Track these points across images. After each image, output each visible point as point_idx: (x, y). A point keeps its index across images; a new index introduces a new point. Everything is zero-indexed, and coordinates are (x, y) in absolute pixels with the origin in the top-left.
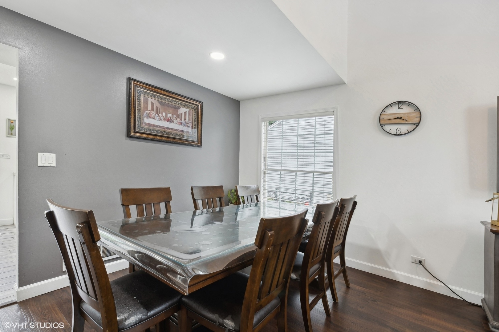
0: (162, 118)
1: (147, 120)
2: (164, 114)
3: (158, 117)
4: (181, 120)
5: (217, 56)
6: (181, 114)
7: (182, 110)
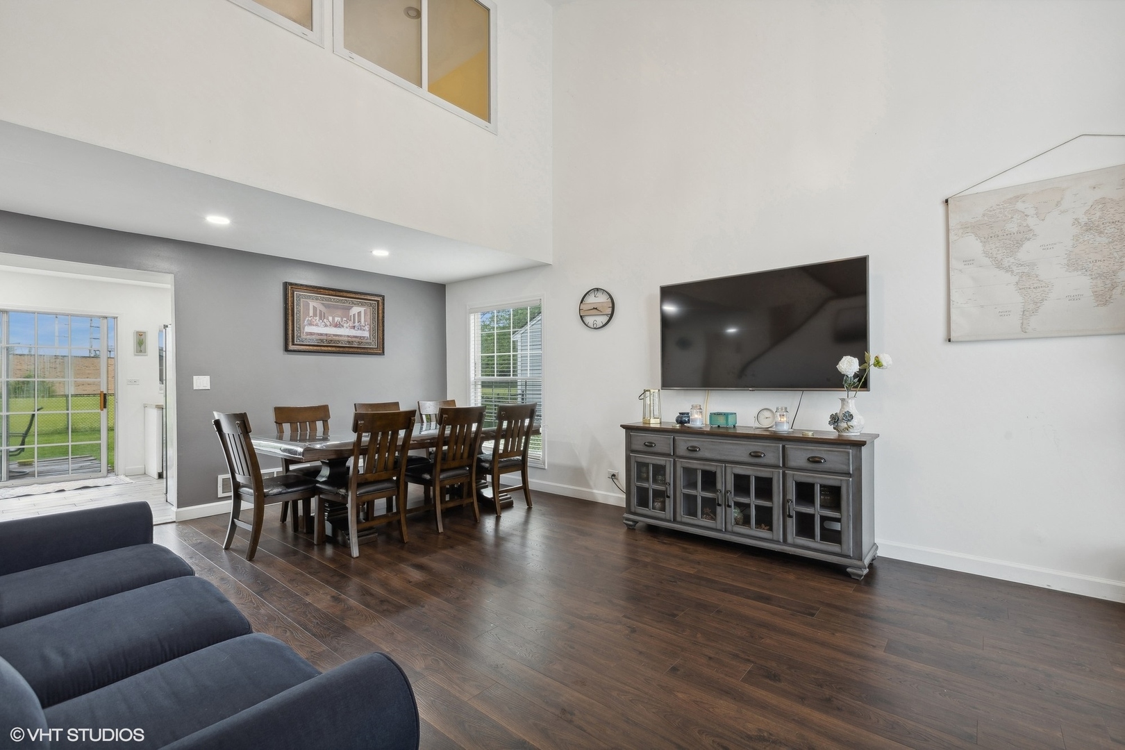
0: (328, 324)
1: (308, 329)
2: (330, 318)
3: (323, 323)
4: (354, 322)
5: (380, 253)
6: (354, 315)
7: (355, 310)
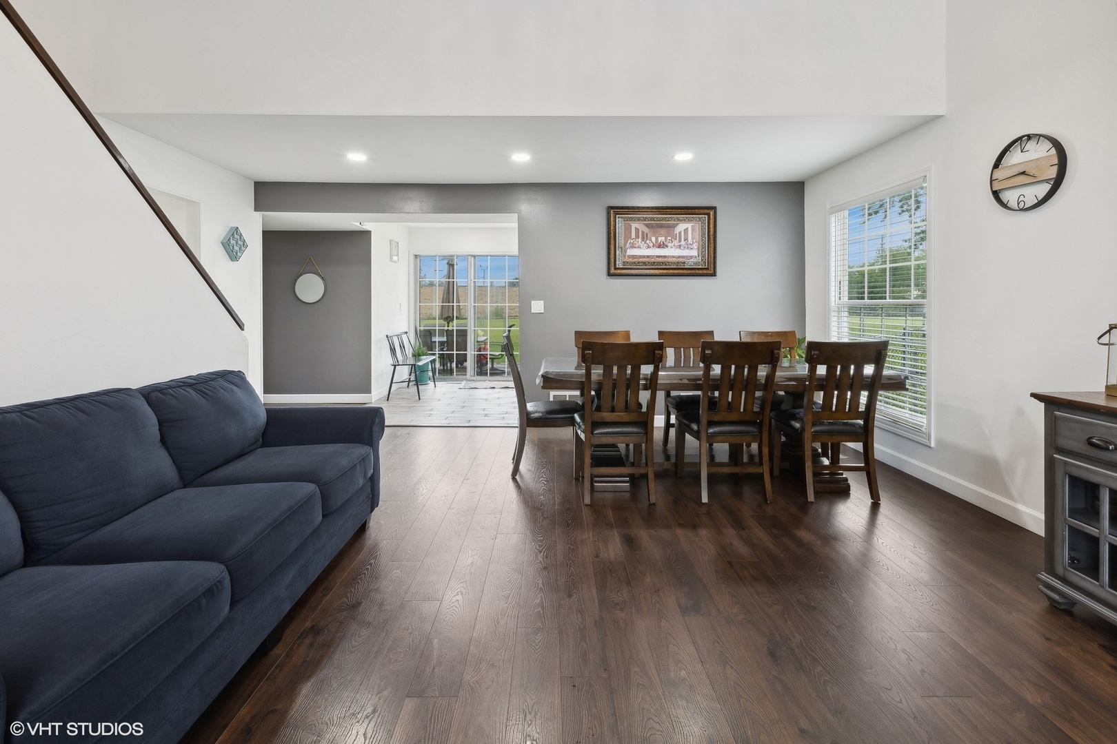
3: (646, 245)
6: (680, 233)
7: (681, 227)
